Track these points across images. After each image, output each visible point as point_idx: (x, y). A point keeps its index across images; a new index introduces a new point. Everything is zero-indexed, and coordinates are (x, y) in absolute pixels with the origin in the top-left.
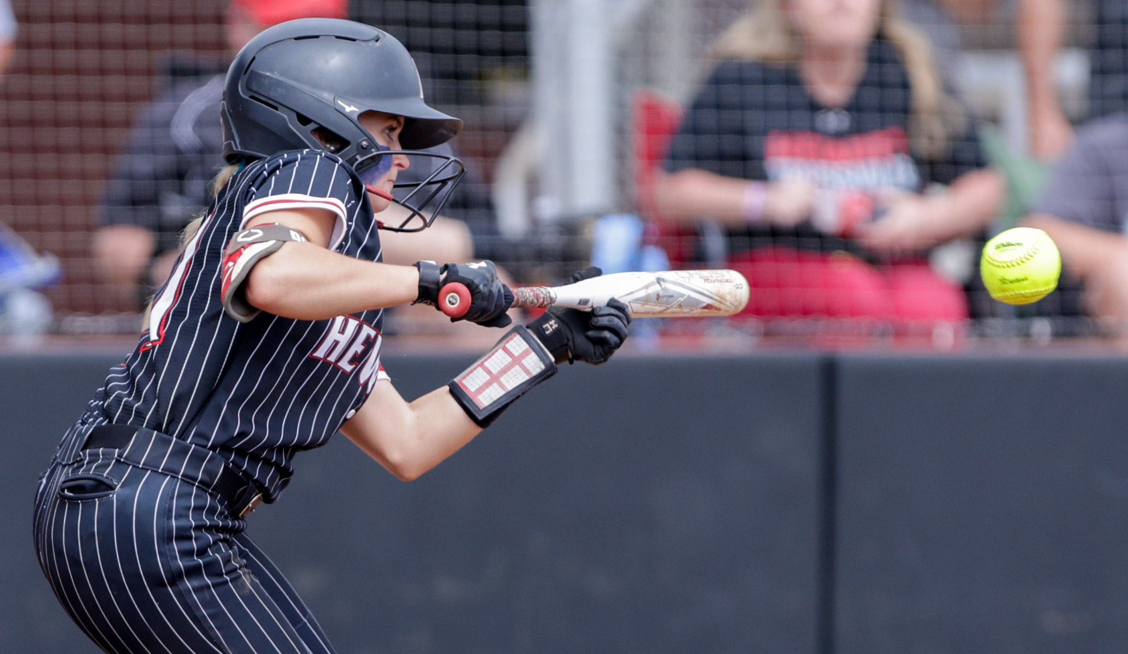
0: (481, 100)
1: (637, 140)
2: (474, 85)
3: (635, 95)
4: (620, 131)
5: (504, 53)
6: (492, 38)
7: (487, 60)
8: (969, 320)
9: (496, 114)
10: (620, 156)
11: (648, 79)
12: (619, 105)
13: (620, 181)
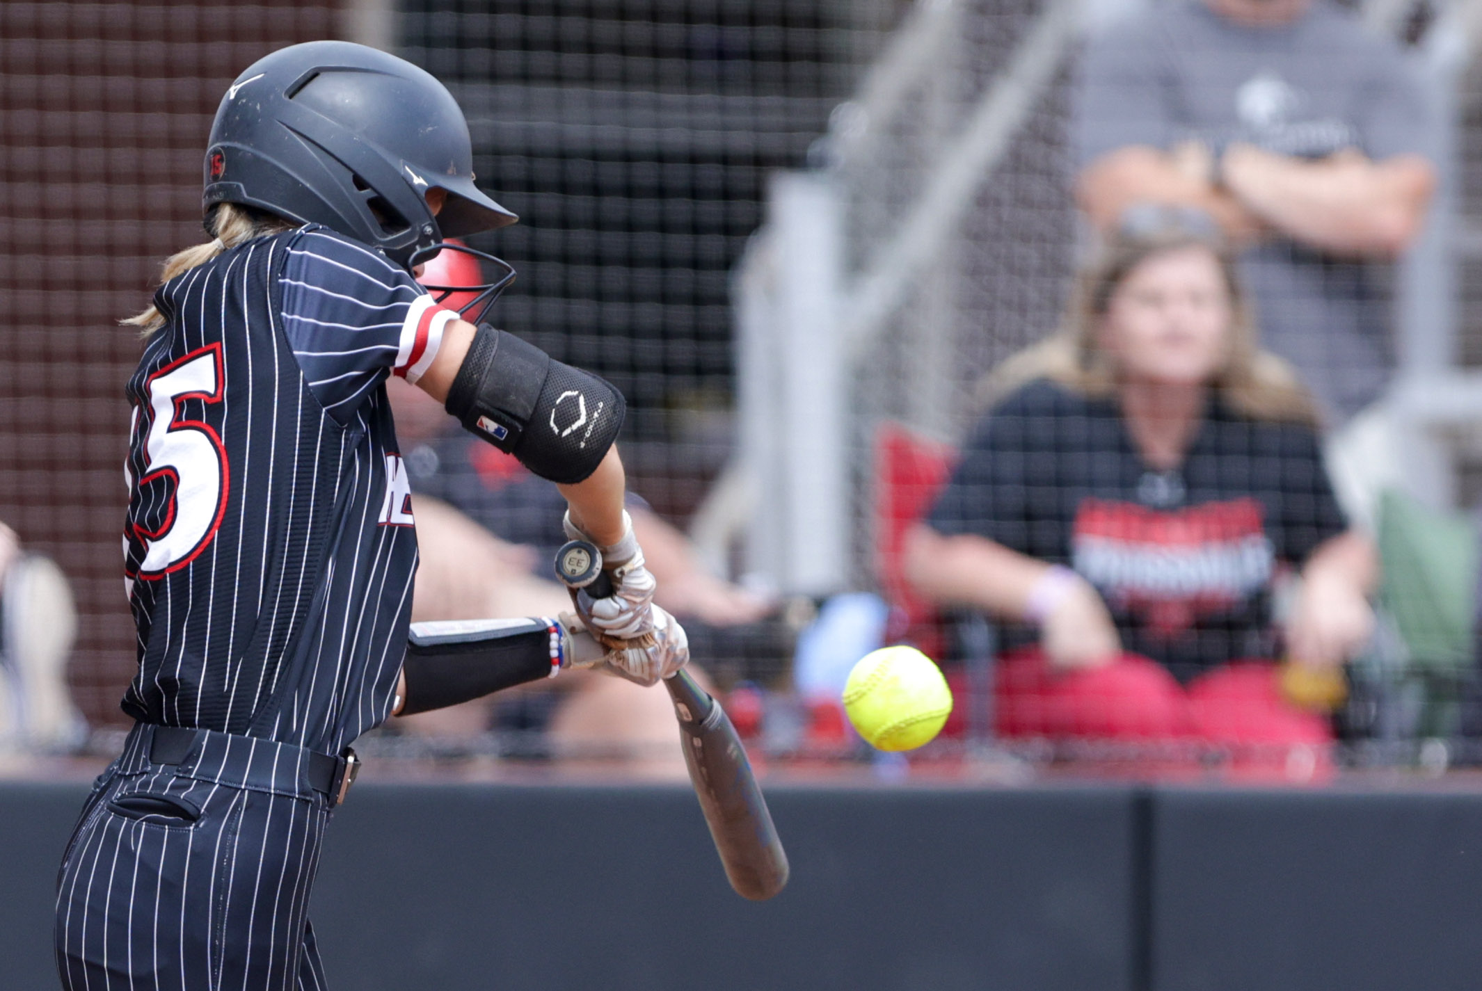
0: (667, 436)
1: (881, 491)
2: (658, 413)
3: (878, 431)
4: (856, 479)
5: (699, 371)
6: (682, 351)
7: (678, 380)
8: (1335, 742)
9: (687, 454)
10: (856, 513)
11: (898, 407)
12: (855, 442)
13: (857, 549)
